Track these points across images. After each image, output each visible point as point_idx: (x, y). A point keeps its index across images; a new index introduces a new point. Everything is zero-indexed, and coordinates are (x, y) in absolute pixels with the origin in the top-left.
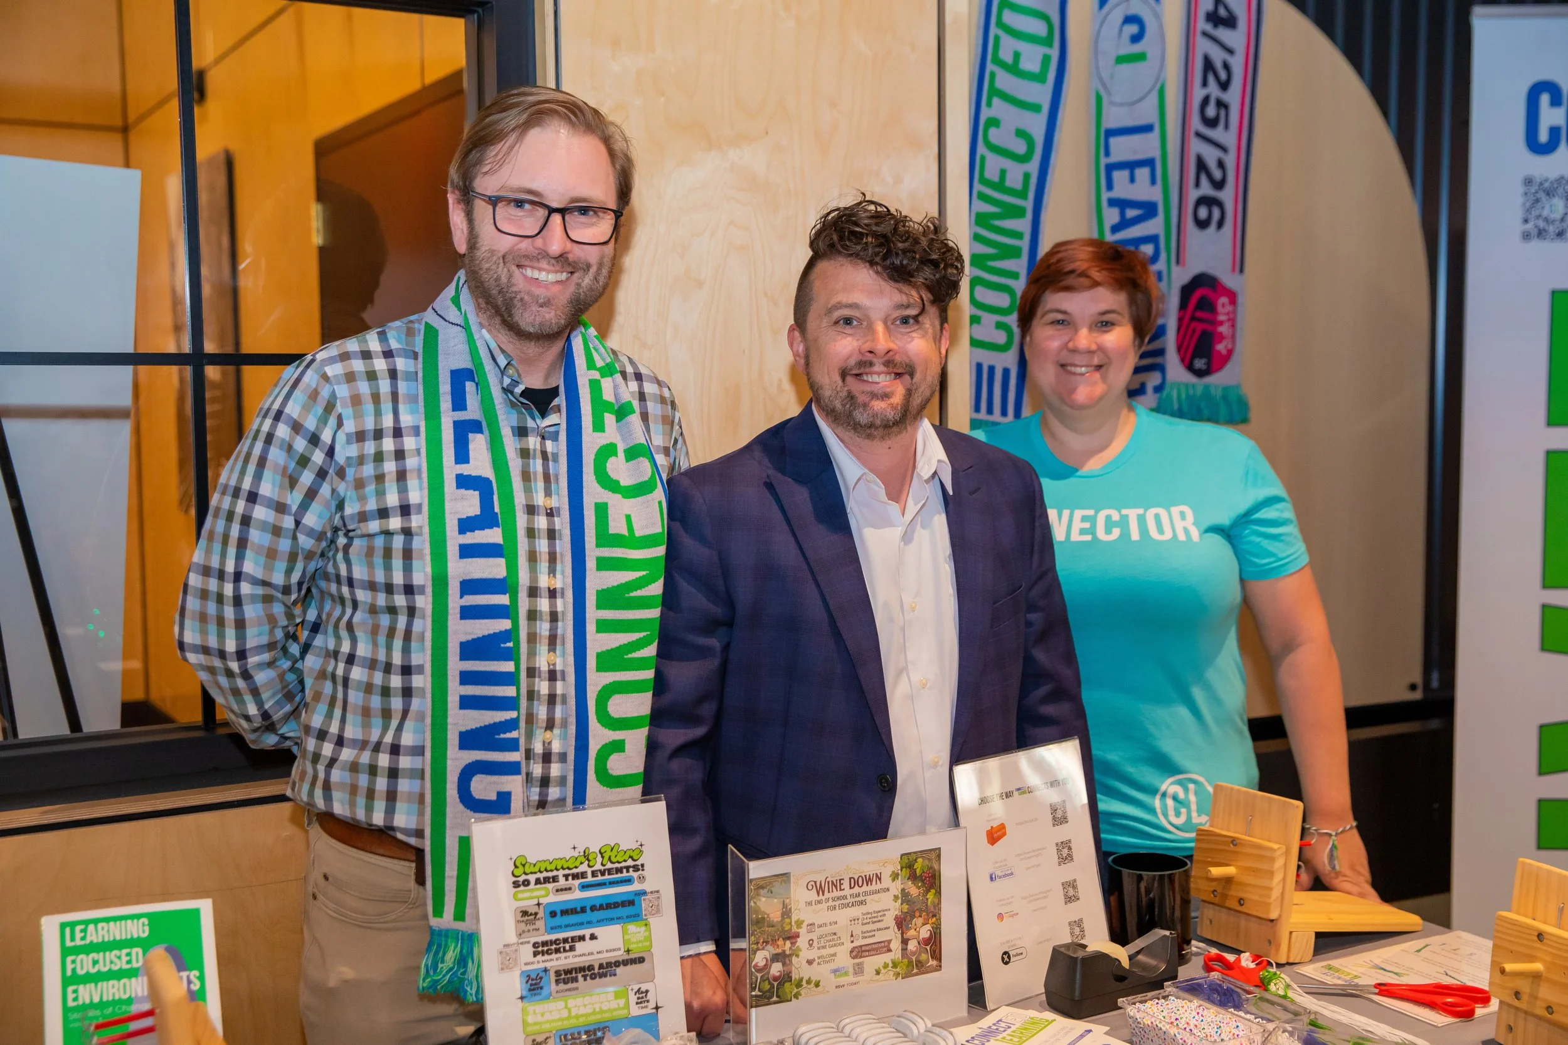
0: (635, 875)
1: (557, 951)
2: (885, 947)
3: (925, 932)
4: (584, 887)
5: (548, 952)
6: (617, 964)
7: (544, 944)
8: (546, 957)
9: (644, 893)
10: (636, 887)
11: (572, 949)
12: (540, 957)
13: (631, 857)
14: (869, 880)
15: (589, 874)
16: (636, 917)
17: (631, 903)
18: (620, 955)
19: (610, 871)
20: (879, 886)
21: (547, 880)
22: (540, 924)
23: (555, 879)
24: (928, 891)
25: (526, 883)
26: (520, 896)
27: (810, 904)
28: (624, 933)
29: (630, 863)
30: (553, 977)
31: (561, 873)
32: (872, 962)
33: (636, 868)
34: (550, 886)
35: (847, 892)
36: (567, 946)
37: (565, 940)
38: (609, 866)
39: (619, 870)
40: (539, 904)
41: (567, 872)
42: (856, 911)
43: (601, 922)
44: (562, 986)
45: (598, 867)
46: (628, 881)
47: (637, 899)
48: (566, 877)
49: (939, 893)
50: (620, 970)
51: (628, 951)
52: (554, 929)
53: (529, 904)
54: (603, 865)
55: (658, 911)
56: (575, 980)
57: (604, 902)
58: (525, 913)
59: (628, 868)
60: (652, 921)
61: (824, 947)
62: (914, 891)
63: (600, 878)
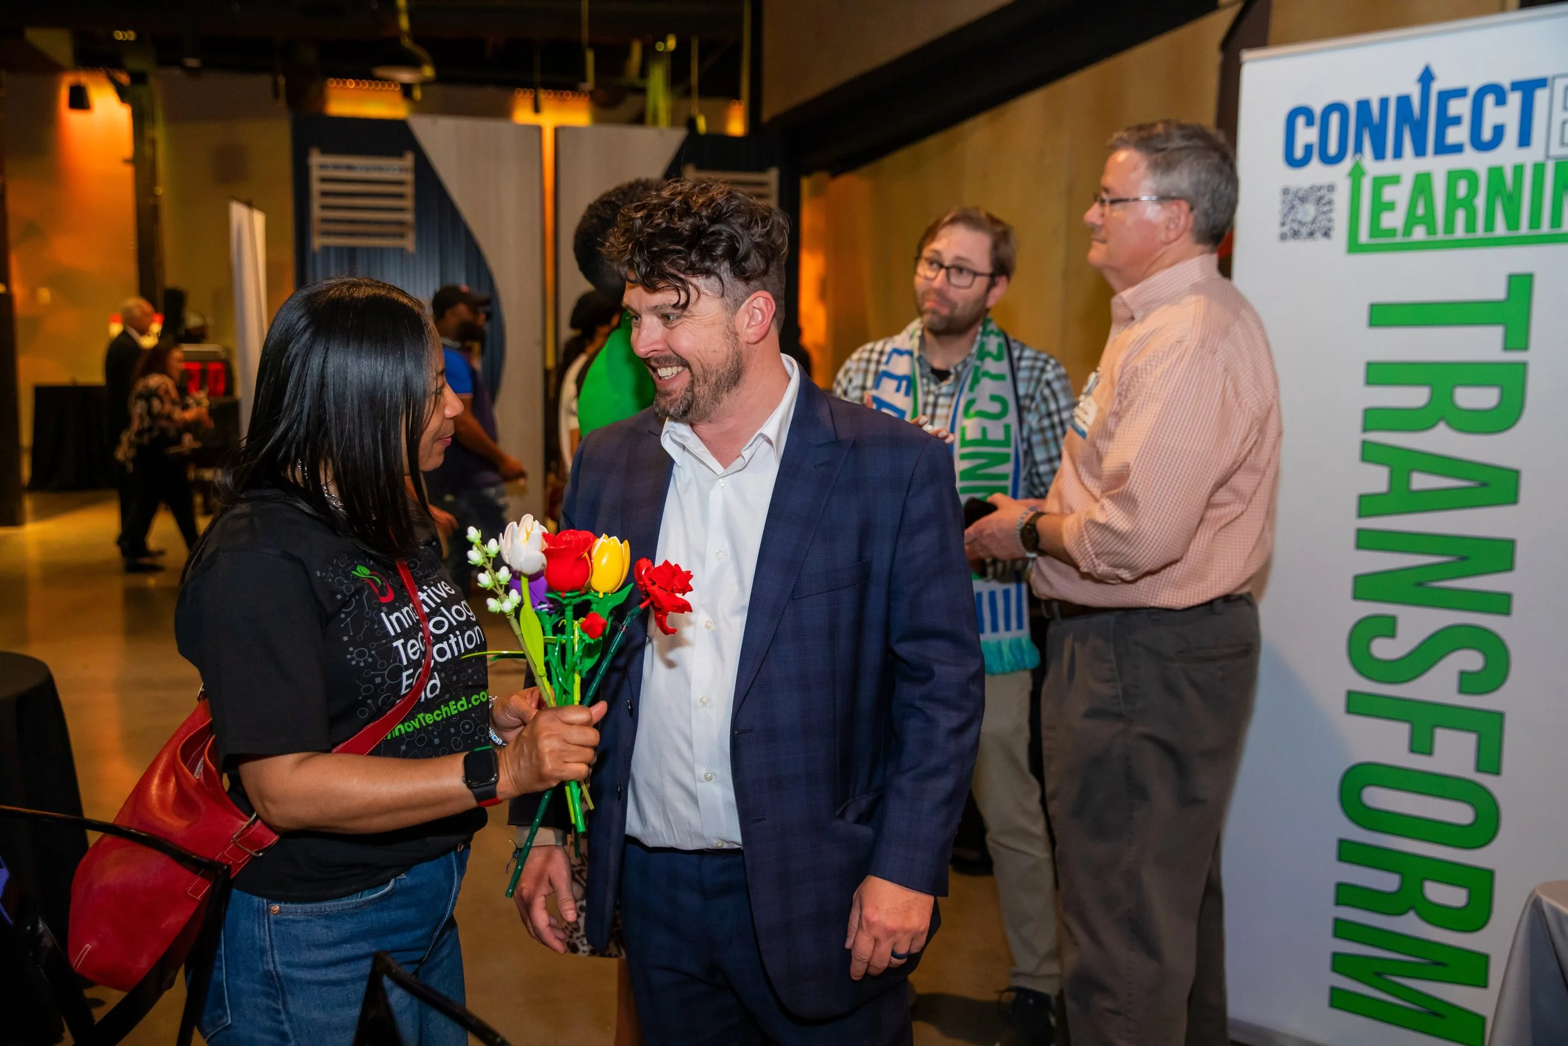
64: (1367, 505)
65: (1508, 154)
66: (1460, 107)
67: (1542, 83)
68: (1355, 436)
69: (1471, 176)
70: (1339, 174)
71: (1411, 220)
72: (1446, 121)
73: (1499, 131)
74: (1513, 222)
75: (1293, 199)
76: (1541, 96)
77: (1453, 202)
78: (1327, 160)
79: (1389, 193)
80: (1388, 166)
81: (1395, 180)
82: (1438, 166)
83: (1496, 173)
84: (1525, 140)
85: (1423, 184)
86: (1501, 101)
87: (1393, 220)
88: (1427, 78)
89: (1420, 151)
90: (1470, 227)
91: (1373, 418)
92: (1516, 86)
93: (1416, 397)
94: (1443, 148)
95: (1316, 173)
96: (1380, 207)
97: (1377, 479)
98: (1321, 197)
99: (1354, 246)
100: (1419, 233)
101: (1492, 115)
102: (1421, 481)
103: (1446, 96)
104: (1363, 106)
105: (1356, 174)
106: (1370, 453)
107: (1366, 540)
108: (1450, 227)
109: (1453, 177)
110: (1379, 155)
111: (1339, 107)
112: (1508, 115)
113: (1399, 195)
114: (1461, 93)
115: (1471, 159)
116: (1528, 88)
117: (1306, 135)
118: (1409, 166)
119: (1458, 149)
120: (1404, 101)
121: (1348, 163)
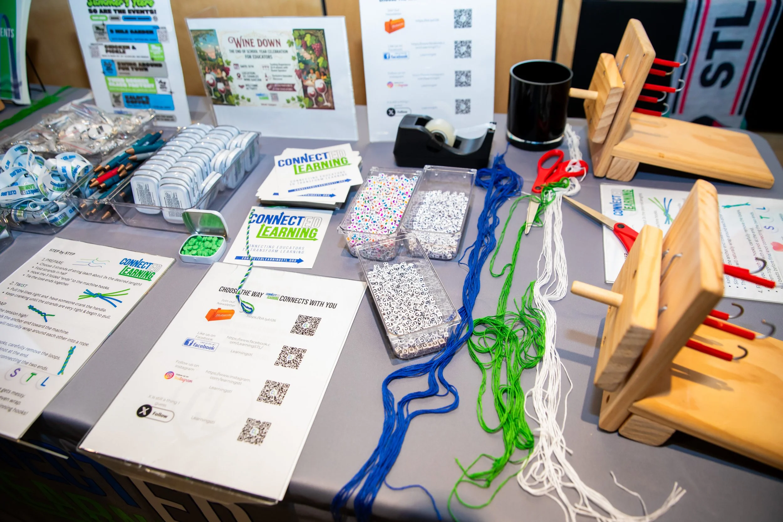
0: (152, 16)
1: (117, 52)
2: (292, 88)
3: (320, 84)
4: (126, 19)
5: (113, 52)
6: (148, 65)
7: (110, 47)
8: (112, 54)
9: (157, 27)
10: (152, 23)
11: (124, 52)
12: (109, 54)
13: (148, 5)
14: (272, 44)
15: (127, 12)
16: (155, 41)
17: (151, 32)
18: (148, 60)
19: (138, 12)
20: (279, 48)
21: (105, 11)
22: (106, 36)
23: (109, 11)
24: (318, 57)
25: (95, 11)
26: (94, 18)
27: (232, 51)
28: (150, 48)
29: (148, 8)
30: (117, 66)
31: (112, 8)
32: (284, 95)
33: (152, 12)
34: (108, 15)
35: (256, 48)
36: (122, 50)
37: (120, 47)
38: (137, 8)
39: (142, 12)
40: (104, 25)
41: (115, 8)
42: (267, 62)
43: (137, 40)
44: (122, 71)
45: (131, 8)
46: (148, 19)
47: (154, 30)
48: (115, 11)
49: (326, 58)
50: (150, 68)
51: (153, 59)
52: (113, 40)
53: (99, 23)
54: (133, 7)
55: (167, 39)
56: (128, 69)
57: (137, 29)
58: (97, 28)
59: (147, 11)
60: (164, 44)
61: (248, 80)
62: (307, 56)
63: (132, 15)
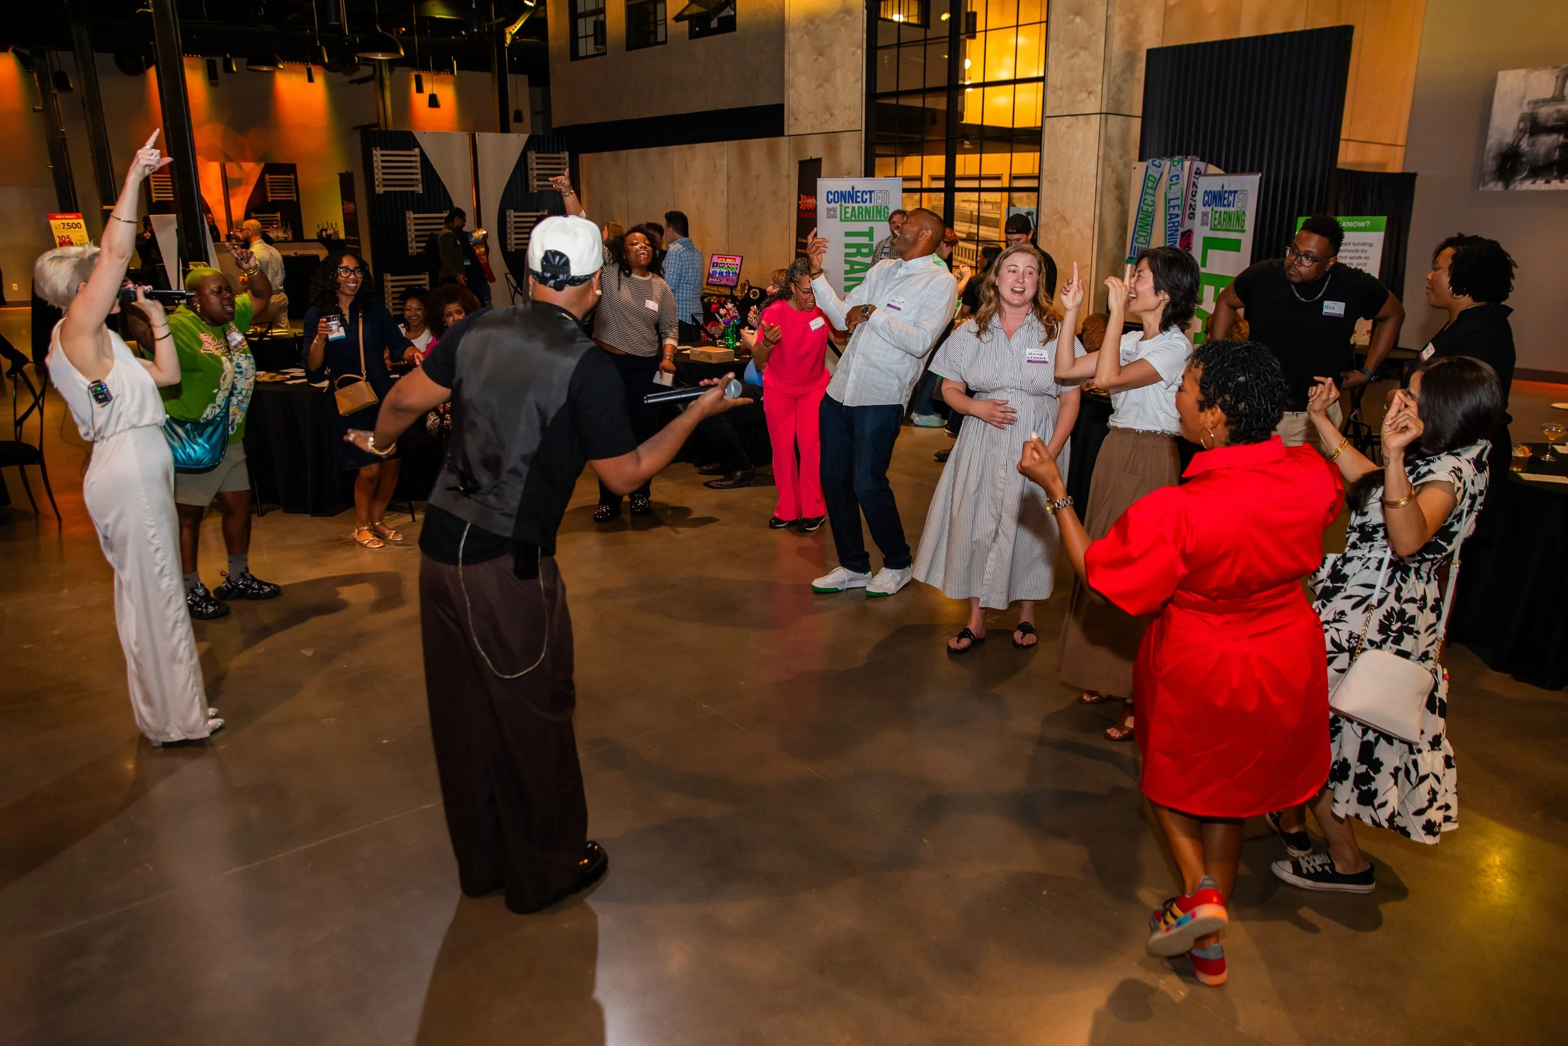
64: (846, 272)
65: (868, 204)
66: (859, 194)
67: (873, 191)
68: (843, 258)
69: (862, 208)
70: (837, 206)
71: (852, 216)
72: (857, 197)
73: (866, 199)
74: (869, 217)
75: (829, 210)
76: (873, 194)
77: (859, 213)
78: (835, 202)
79: (847, 210)
80: (847, 205)
81: (848, 207)
82: (856, 205)
83: (866, 207)
84: (871, 202)
85: (853, 208)
86: (866, 194)
87: (848, 215)
88: (853, 188)
89: (853, 202)
90: (862, 217)
91: (847, 255)
92: (869, 191)
93: (854, 250)
94: (857, 202)
95: (833, 205)
96: (846, 213)
97: (848, 267)
98: (834, 210)
99: (841, 220)
100: (853, 218)
101: (865, 197)
102: (856, 267)
103: (857, 192)
104: (842, 192)
105: (841, 206)
106: (846, 262)
107: (846, 279)
108: (859, 217)
109: (859, 208)
110: (845, 202)
111: (837, 192)
112: (867, 197)
113: (849, 210)
114: (859, 192)
115: (862, 204)
116: (871, 192)
117: (831, 197)
118: (851, 205)
119: (859, 202)
120: (849, 192)
121: (839, 203)
